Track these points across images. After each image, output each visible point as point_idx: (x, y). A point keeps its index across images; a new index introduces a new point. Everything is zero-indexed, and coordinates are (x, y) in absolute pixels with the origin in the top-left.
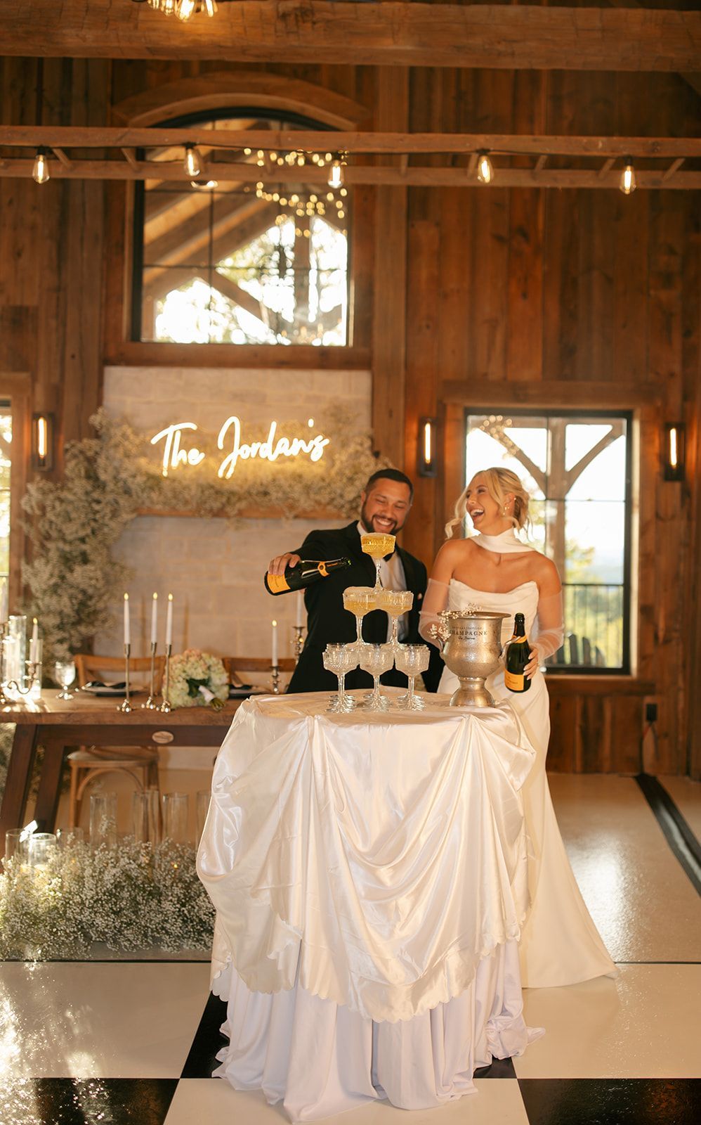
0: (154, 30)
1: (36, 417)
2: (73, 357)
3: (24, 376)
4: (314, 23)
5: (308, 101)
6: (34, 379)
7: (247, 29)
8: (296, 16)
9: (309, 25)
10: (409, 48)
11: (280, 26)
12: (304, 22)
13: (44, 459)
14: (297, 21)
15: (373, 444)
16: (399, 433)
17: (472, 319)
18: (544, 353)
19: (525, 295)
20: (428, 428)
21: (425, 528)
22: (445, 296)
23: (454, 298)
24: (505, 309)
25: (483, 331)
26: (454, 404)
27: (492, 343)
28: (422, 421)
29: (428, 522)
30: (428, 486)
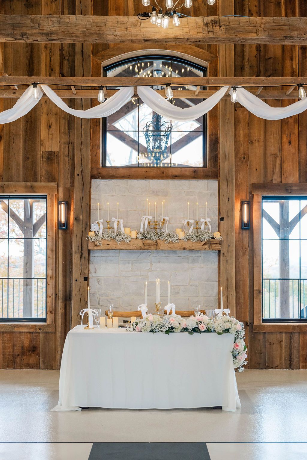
0: (148, 32)
1: (59, 204)
2: (78, 175)
3: (53, 184)
4: (220, 27)
5: (186, 52)
6: (58, 186)
7: (190, 30)
8: (212, 23)
9: (218, 28)
10: (264, 37)
11: (205, 27)
12: (216, 26)
13: (64, 224)
14: (213, 26)
15: (220, 214)
16: (233, 209)
17: (265, 154)
18: (300, 169)
19: (290, 143)
20: (245, 206)
21: (244, 254)
22: (251, 143)
23: (256, 144)
24: (281, 149)
25: (270, 159)
26: (258, 195)
27: (275, 165)
28: (242, 203)
29: (246, 251)
30: (246, 234)
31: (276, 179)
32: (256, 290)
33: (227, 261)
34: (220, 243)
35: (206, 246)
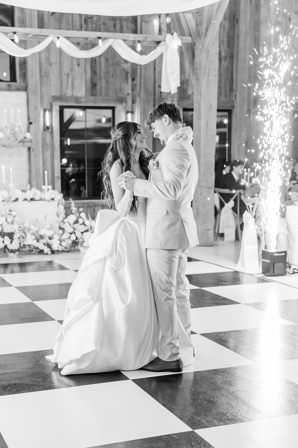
15: (29, 119)
16: (39, 116)
17: (61, 73)
18: (86, 86)
19: (78, 65)
20: (47, 113)
21: (47, 149)
22: (51, 64)
23: (54, 66)
24: (72, 70)
25: (64, 77)
26: (56, 105)
27: (68, 82)
28: (45, 111)
29: (48, 147)
30: (48, 134)
31: (69, 93)
32: (57, 177)
33: (36, 155)
34: (31, 141)
35: (21, 144)
